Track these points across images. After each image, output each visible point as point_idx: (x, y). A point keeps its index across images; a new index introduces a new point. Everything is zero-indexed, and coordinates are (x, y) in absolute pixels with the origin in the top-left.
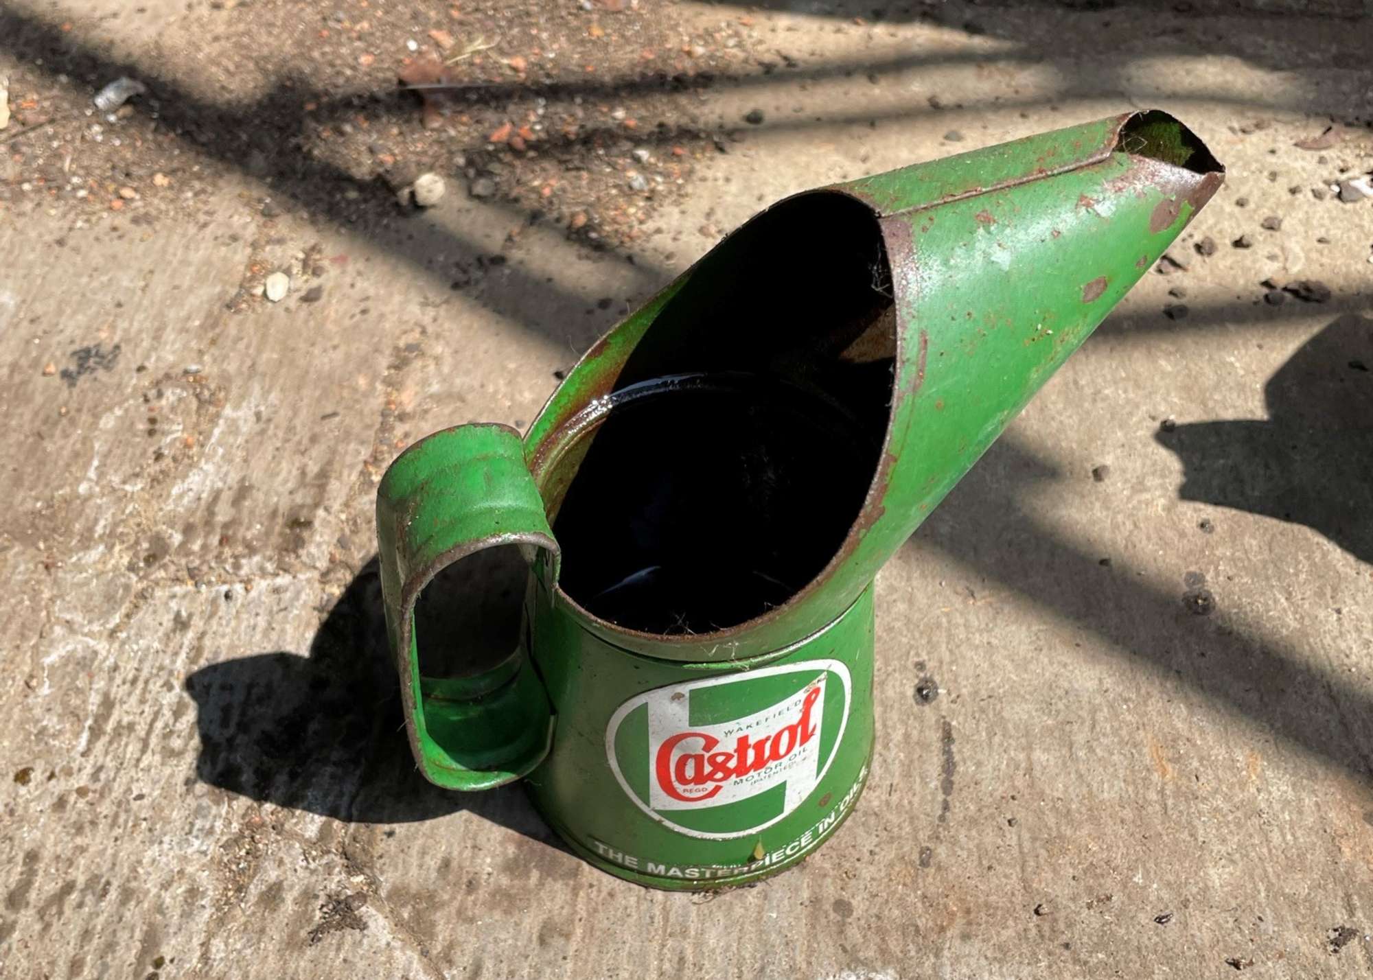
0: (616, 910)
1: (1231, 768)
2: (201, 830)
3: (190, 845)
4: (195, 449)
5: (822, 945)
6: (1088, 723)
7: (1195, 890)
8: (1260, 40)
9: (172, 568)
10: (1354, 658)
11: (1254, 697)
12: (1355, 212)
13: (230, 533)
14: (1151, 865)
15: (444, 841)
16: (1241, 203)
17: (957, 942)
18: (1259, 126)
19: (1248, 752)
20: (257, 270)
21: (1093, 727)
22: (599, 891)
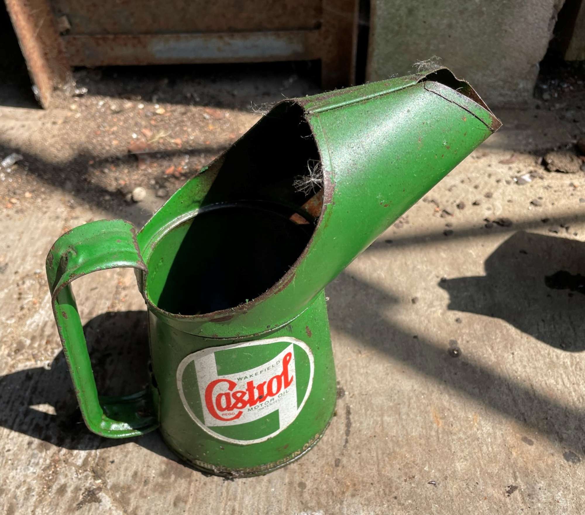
0: (207, 490)
1: (466, 421)
2: (33, 463)
3: (29, 470)
4: (38, 305)
5: (293, 502)
6: (407, 404)
7: (450, 472)
9: (26, 355)
10: (519, 373)
11: (477, 391)
12: (524, 189)
13: (51, 339)
14: (432, 463)
15: (135, 464)
16: (476, 187)
17: (350, 498)
18: (484, 155)
19: (473, 413)
21: (409, 405)
22: (200, 483)
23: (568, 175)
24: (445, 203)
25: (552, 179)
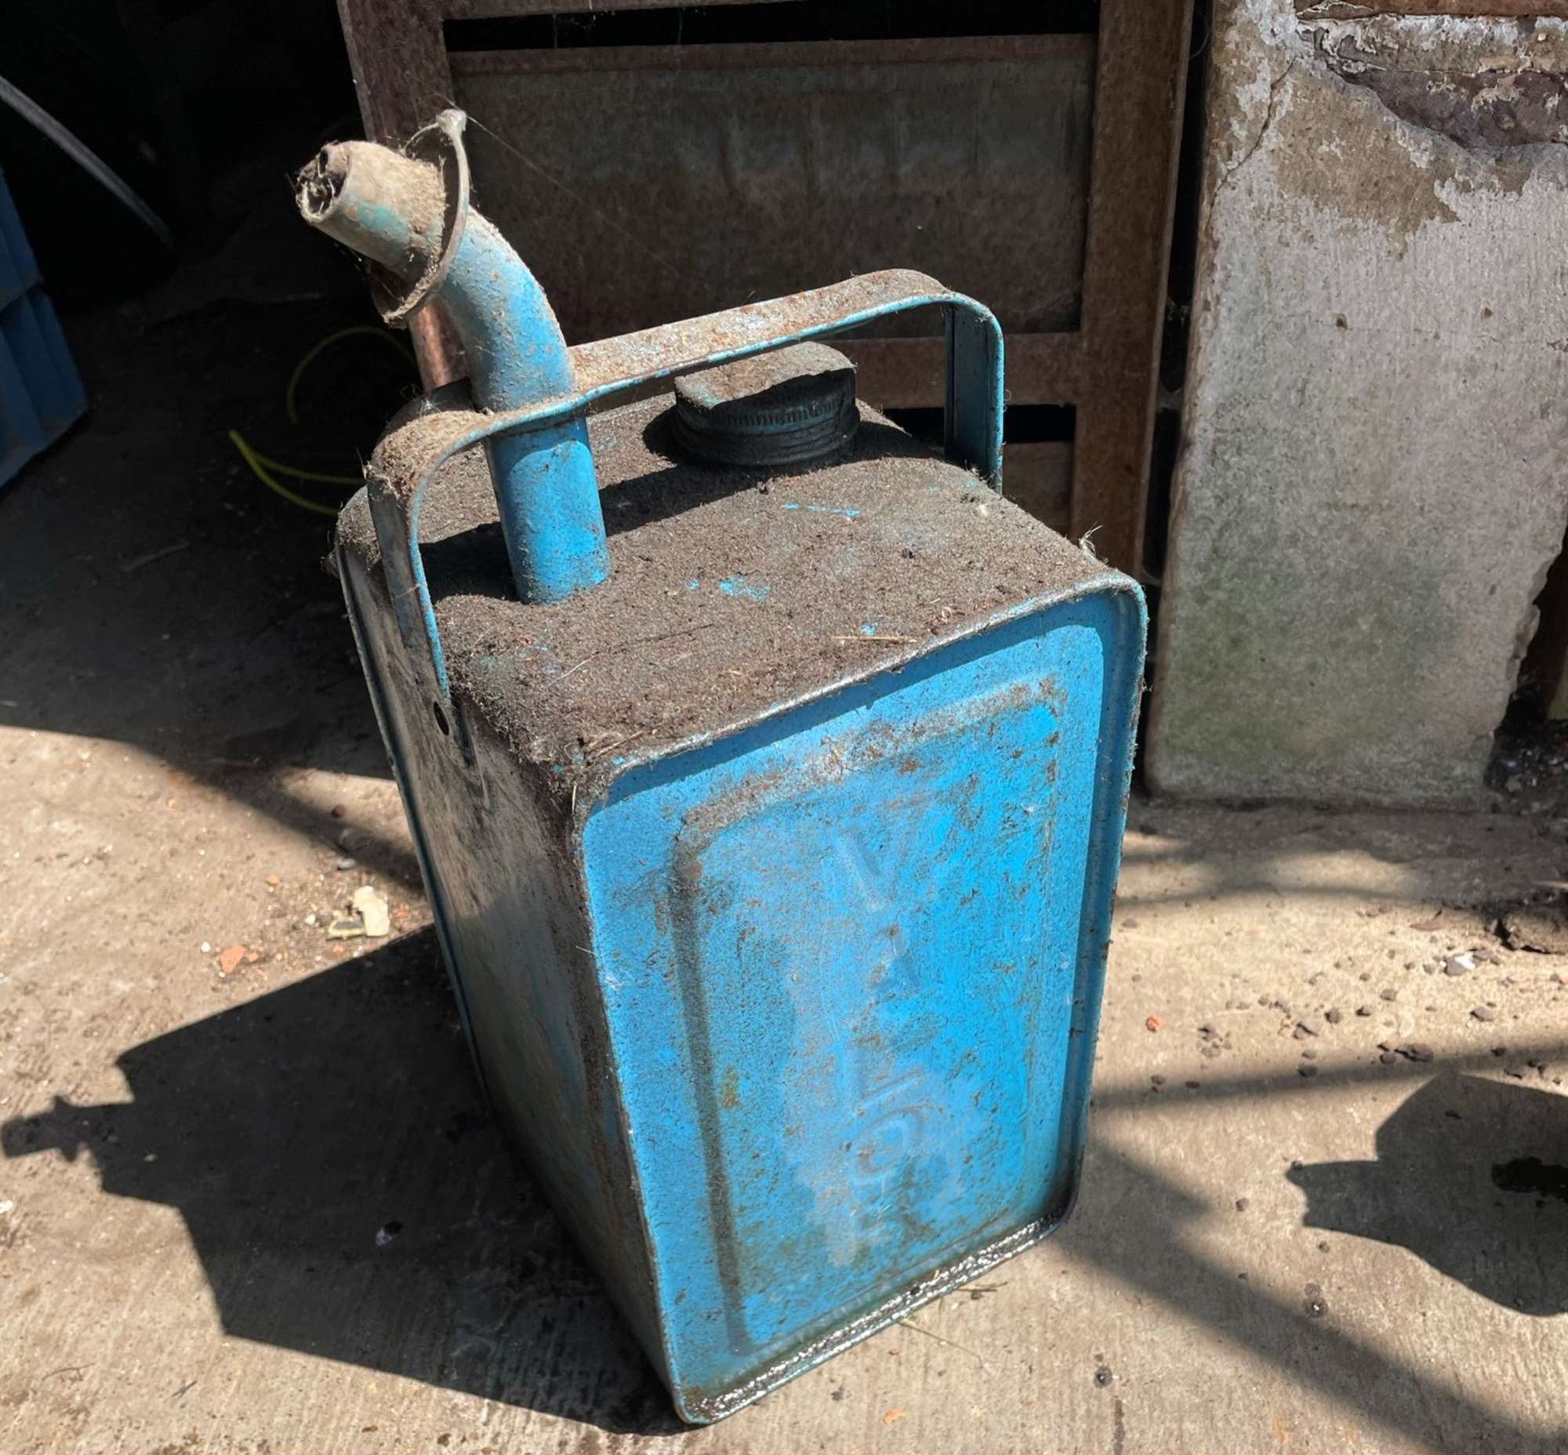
1: (1333, 1436)
6: (1226, 1401)
8: (1387, 834)
10: (1434, 1351)
12: (1459, 984)
16: (1364, 978)
18: (1382, 911)
19: (1347, 1423)
21: (1230, 1404)
23: (1549, 957)
24: (1301, 1009)
25: (1516, 964)
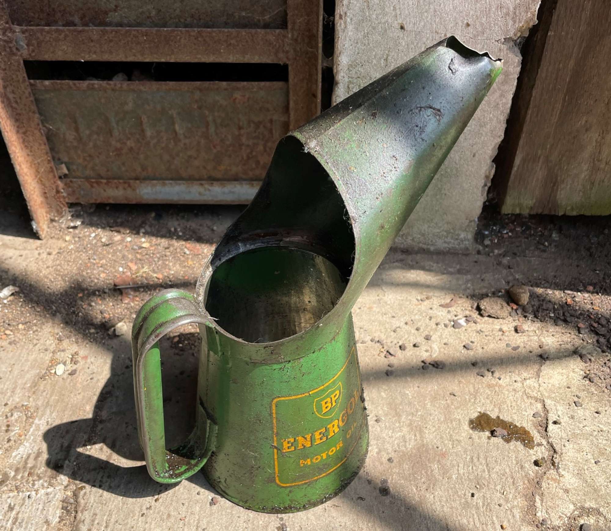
4: (23, 437)
8: (432, 263)
9: (10, 486)
12: (459, 332)
13: (32, 471)
16: (417, 329)
18: (427, 298)
20: (54, 363)
23: (499, 320)
24: (389, 344)
25: (484, 323)
